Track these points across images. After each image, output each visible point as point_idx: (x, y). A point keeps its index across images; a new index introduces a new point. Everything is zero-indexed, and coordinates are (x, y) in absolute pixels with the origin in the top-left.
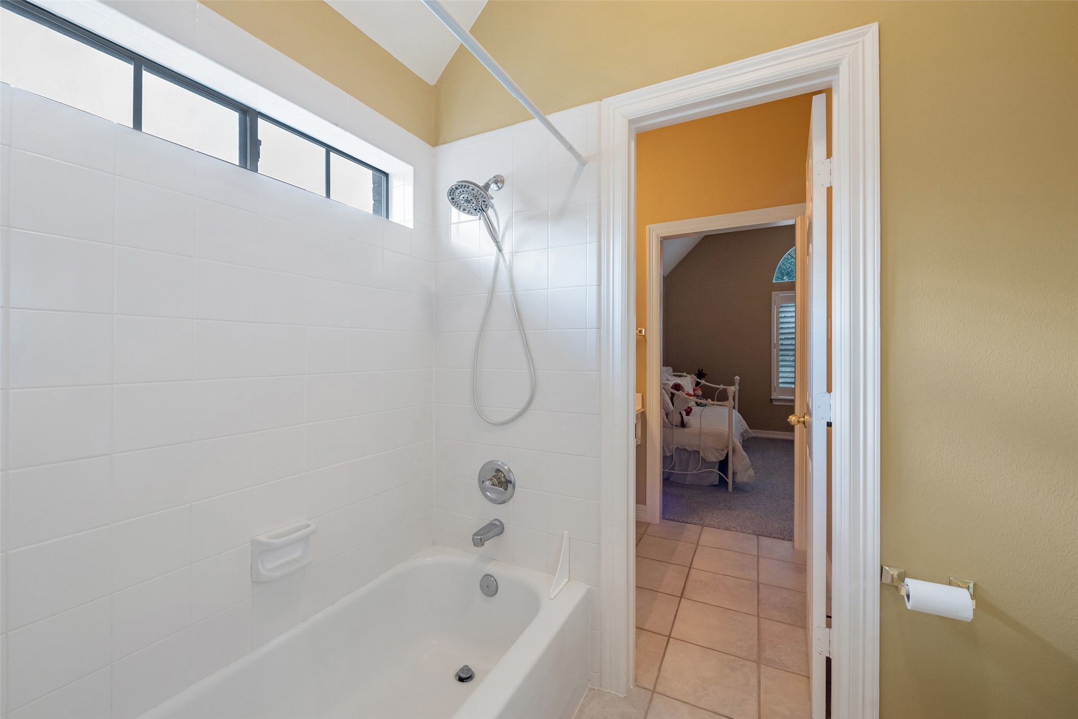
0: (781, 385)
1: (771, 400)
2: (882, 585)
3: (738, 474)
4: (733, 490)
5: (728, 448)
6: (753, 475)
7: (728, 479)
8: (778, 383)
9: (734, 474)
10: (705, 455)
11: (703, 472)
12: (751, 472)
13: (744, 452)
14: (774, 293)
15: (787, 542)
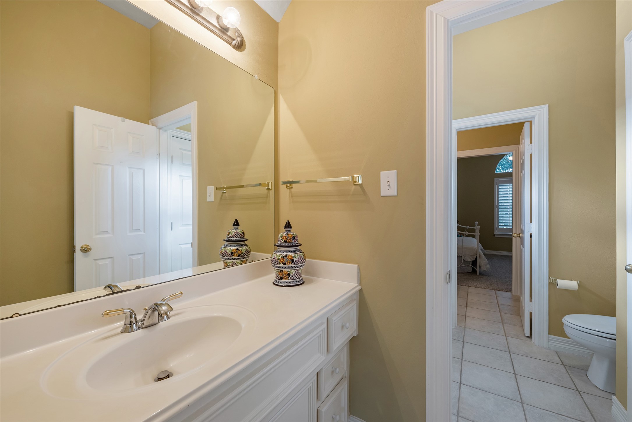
0: (499, 227)
1: (494, 235)
2: (549, 283)
3: (482, 267)
4: (479, 275)
5: (476, 254)
6: (489, 267)
7: (476, 269)
8: (498, 226)
9: (480, 267)
10: (465, 258)
11: (464, 266)
12: (488, 266)
13: (484, 257)
14: (495, 179)
15: (509, 293)
